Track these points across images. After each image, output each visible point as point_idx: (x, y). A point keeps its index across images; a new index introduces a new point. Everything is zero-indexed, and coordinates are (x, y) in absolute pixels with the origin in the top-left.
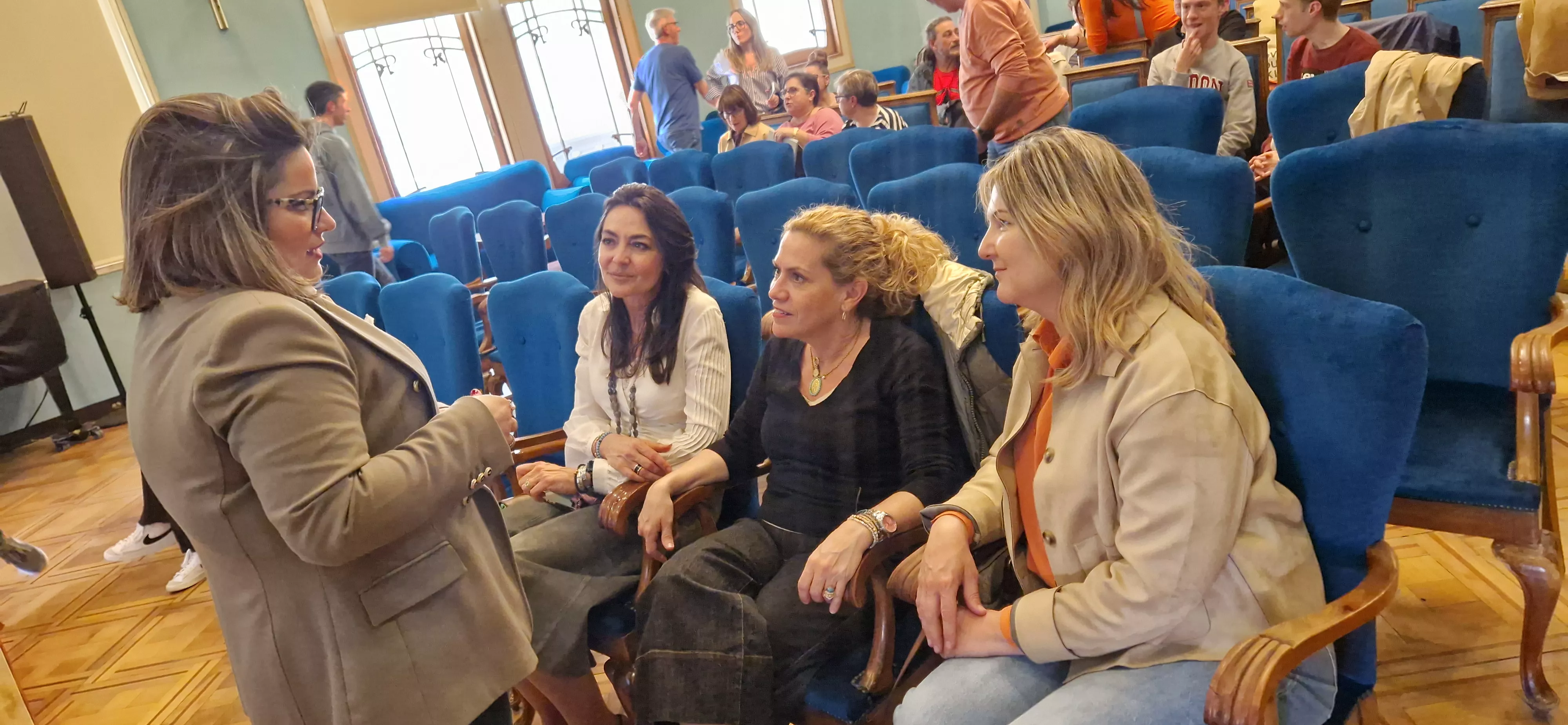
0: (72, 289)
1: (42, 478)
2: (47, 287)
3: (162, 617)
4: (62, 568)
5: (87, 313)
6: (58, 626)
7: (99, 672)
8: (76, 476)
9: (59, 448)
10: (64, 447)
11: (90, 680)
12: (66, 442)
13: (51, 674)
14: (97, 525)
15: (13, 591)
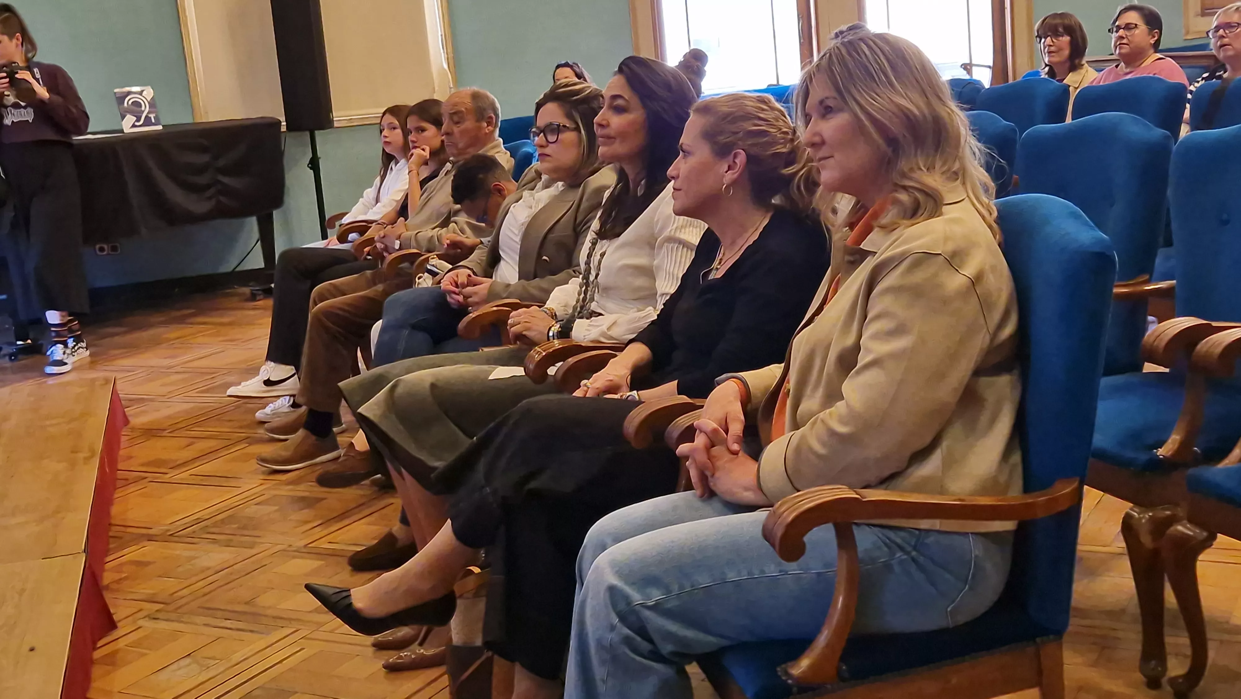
0: (308, 134)
1: (225, 320)
2: (284, 129)
3: (247, 445)
4: (197, 392)
5: (314, 164)
6: (169, 432)
7: (178, 472)
8: (254, 324)
9: (253, 297)
10: (258, 298)
11: (168, 476)
12: (260, 292)
13: (143, 465)
14: (243, 366)
15: (152, 400)
